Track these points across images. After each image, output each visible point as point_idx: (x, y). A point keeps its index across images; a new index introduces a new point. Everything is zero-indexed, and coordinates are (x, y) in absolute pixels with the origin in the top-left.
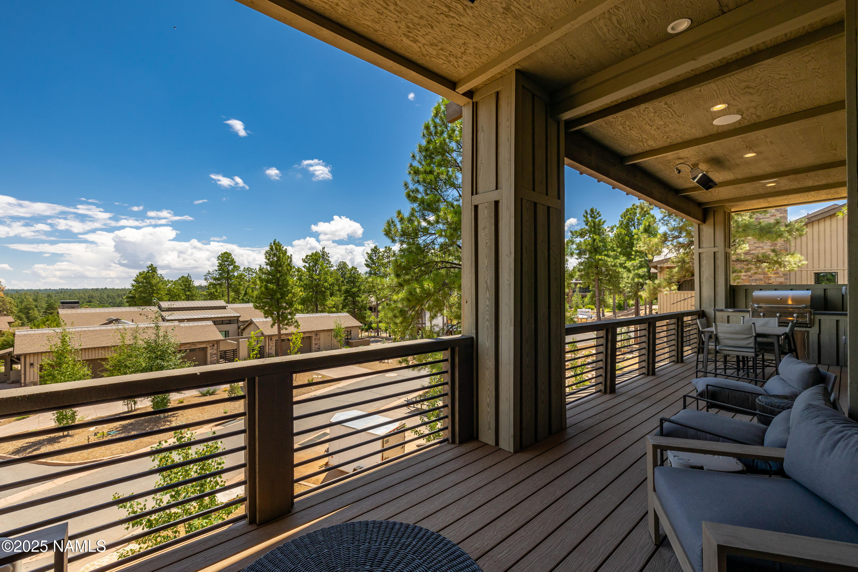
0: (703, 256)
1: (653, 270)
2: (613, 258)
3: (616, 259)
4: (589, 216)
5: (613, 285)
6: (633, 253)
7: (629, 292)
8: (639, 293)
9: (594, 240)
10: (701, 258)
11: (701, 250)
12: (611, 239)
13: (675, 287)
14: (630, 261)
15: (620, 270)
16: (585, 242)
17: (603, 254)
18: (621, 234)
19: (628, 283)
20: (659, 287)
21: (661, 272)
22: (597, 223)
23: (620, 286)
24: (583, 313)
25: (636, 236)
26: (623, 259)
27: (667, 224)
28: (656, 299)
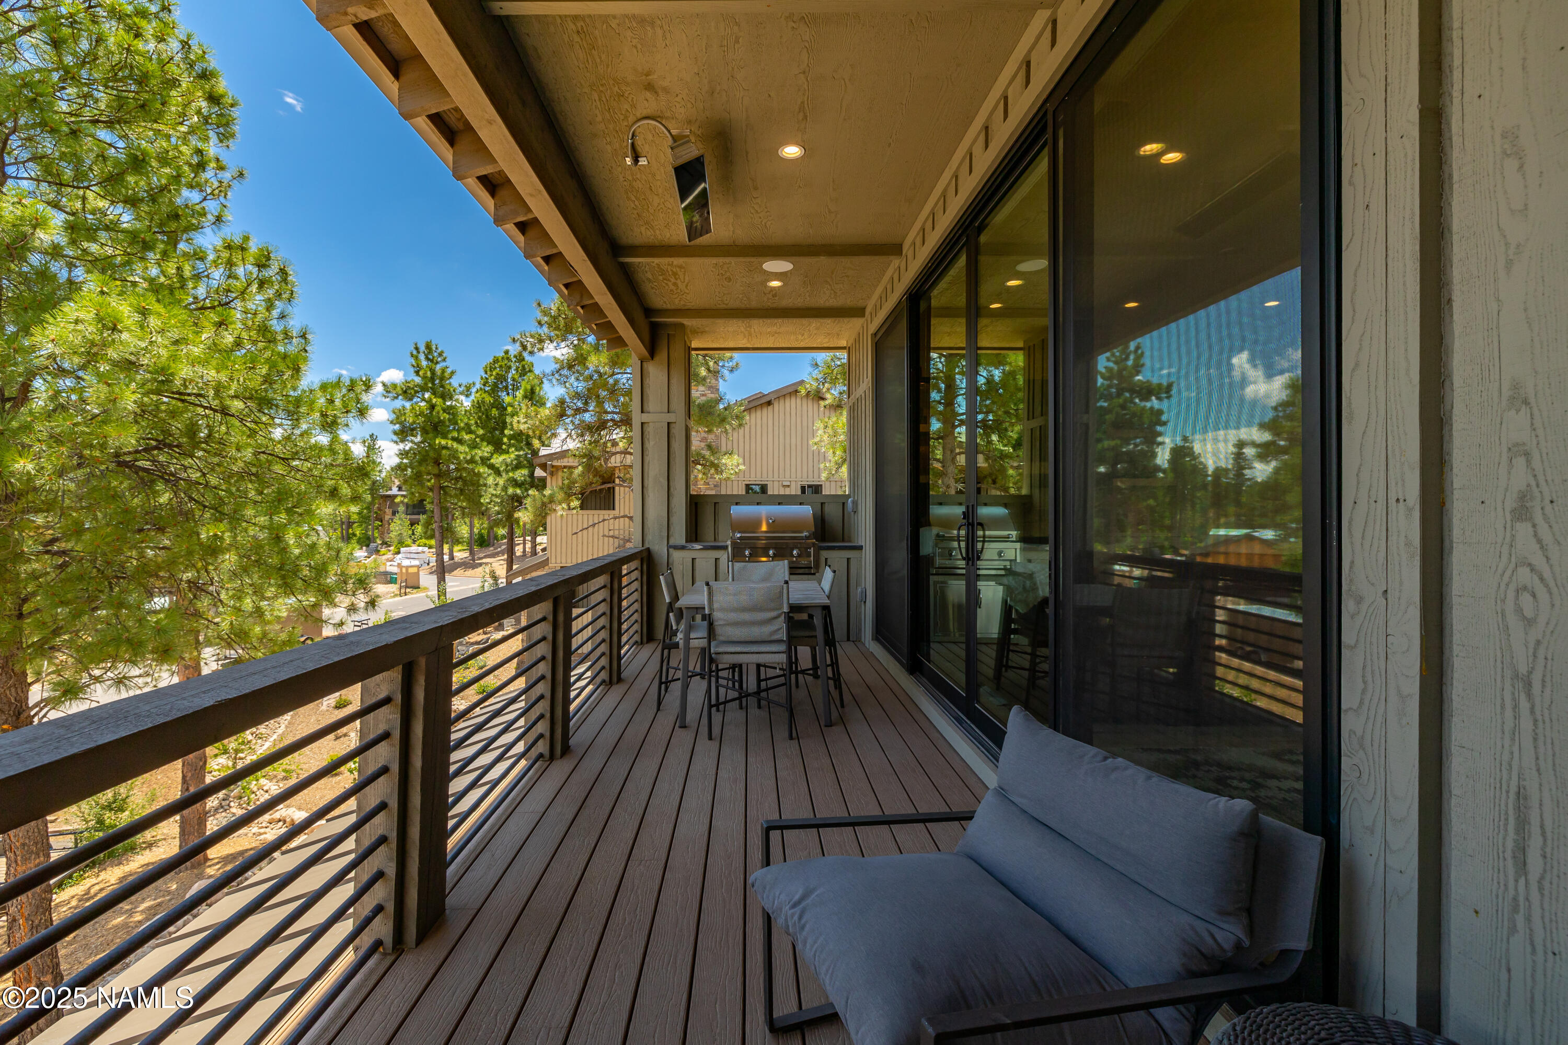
0: (649, 429)
1: (539, 472)
2: (469, 446)
3: (475, 448)
4: (422, 357)
5: (468, 500)
6: (505, 440)
7: (498, 513)
8: (516, 515)
9: (433, 407)
10: (646, 433)
11: (645, 418)
12: (466, 411)
13: (575, 503)
14: (501, 454)
15: (481, 470)
16: (413, 408)
17: (450, 436)
18: (483, 402)
19: (496, 496)
20: (551, 502)
21: (552, 474)
22: (439, 372)
23: (482, 501)
24: (413, 556)
25: (510, 409)
26: (486, 450)
27: (565, 382)
28: (544, 526)
